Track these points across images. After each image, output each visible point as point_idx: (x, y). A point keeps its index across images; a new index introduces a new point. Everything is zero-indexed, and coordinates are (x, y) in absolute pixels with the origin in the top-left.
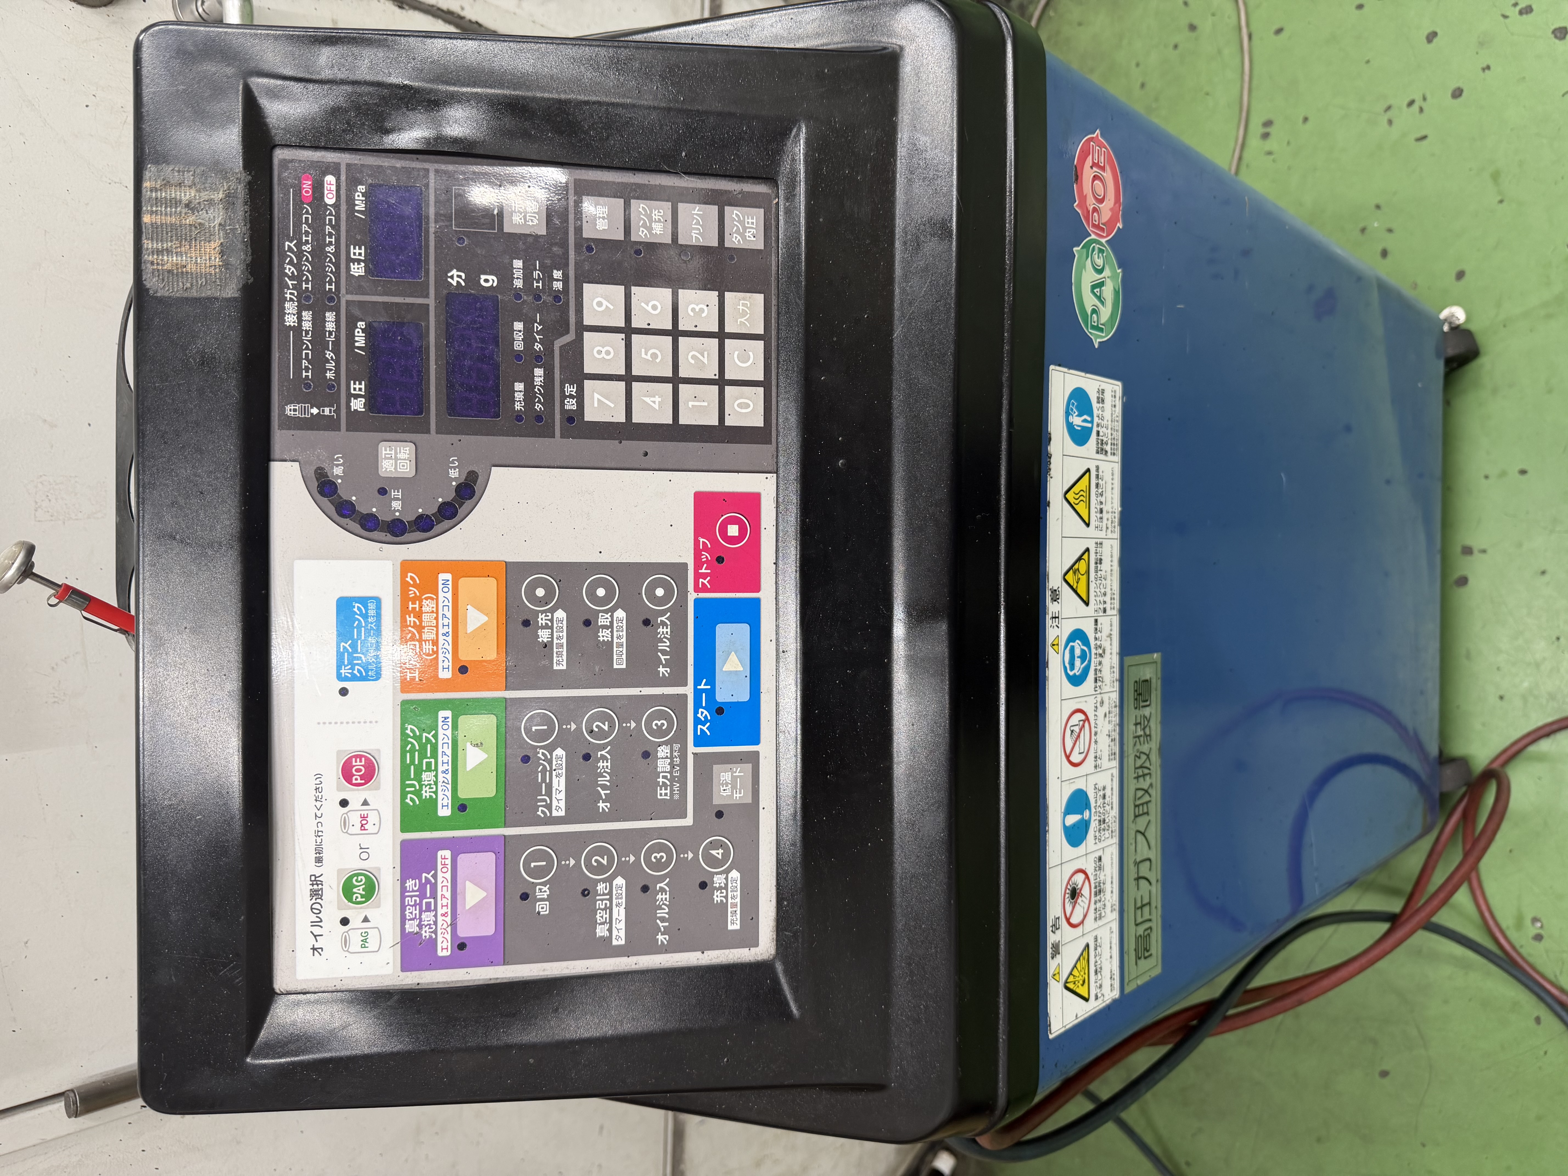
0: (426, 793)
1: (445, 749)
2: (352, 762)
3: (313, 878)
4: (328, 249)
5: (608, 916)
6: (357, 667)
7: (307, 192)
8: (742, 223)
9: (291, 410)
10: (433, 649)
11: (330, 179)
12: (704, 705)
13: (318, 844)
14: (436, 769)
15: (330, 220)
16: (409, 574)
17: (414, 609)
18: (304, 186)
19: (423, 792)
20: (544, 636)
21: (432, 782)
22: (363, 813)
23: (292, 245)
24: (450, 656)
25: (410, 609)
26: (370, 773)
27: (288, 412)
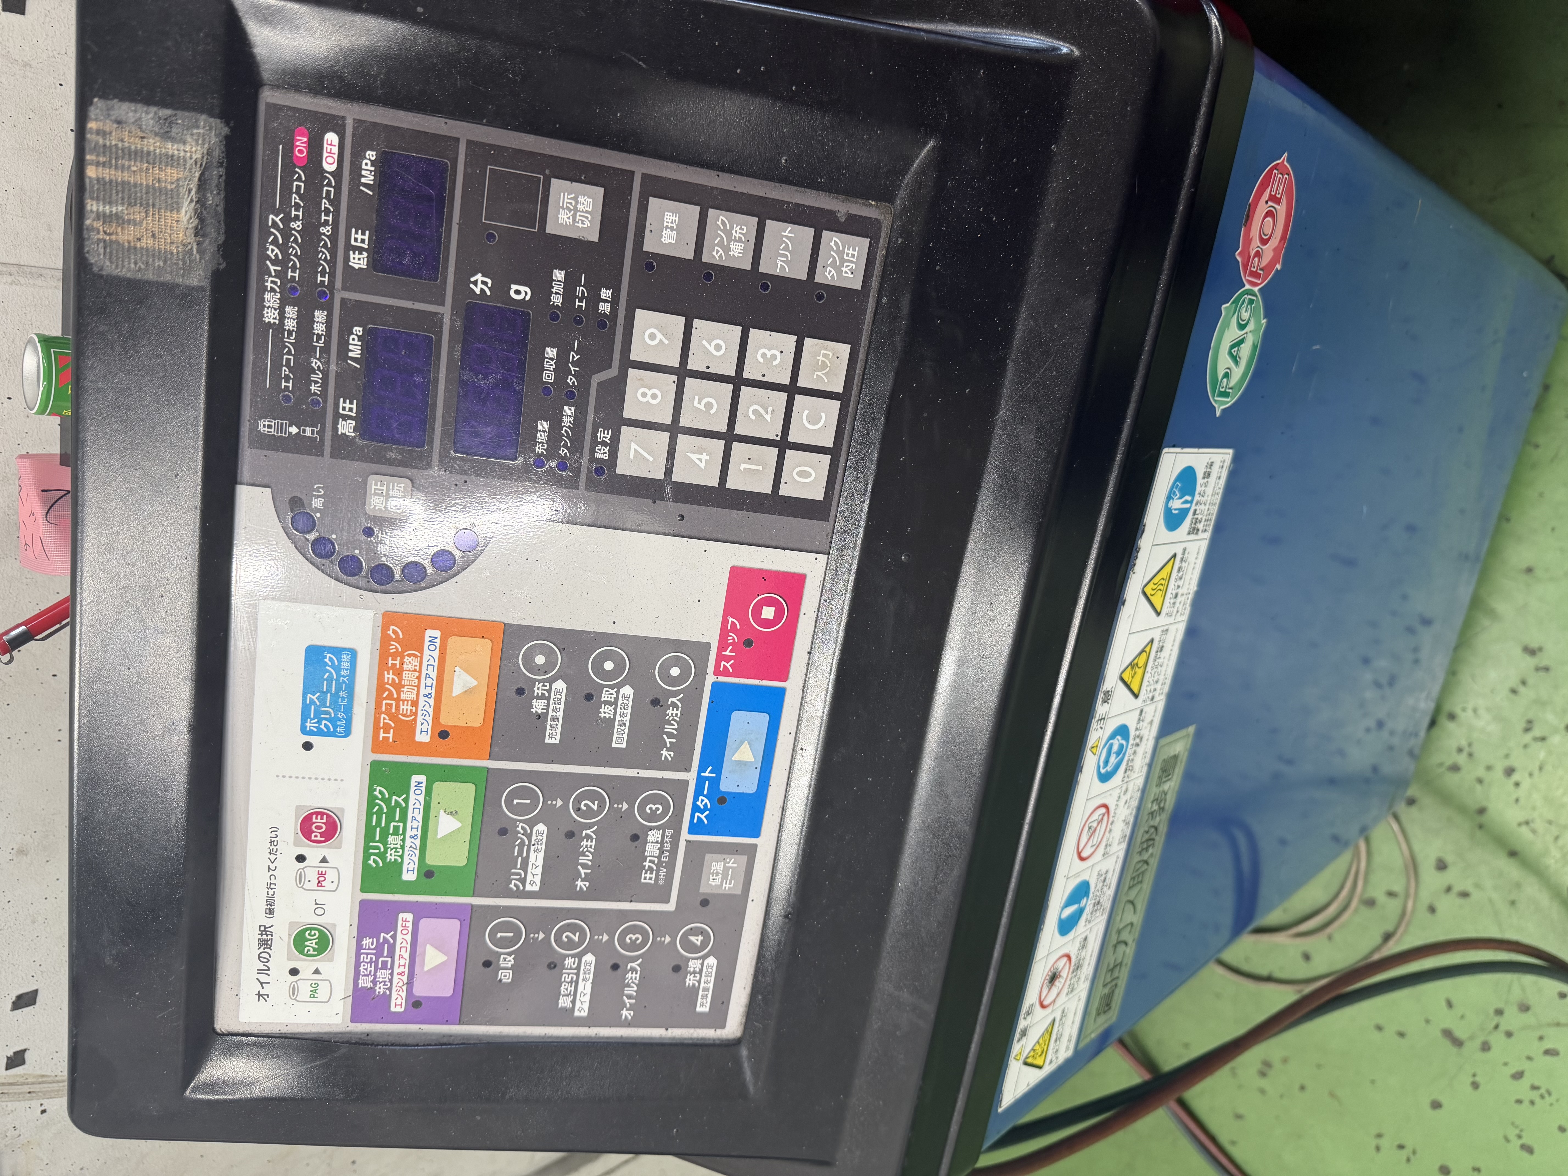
0: (391, 856)
1: (415, 815)
2: (311, 819)
3: (262, 928)
4: (323, 230)
5: (573, 989)
6: (324, 722)
7: (300, 151)
8: (840, 253)
9: (263, 426)
10: (411, 710)
11: (331, 138)
12: (705, 792)
13: (270, 896)
14: (404, 833)
15: (328, 192)
16: (392, 627)
17: (394, 665)
18: (298, 143)
19: (388, 855)
20: (538, 706)
21: (398, 846)
22: (320, 870)
23: (277, 220)
24: (430, 719)
25: (390, 665)
26: (331, 830)
27: (261, 428)
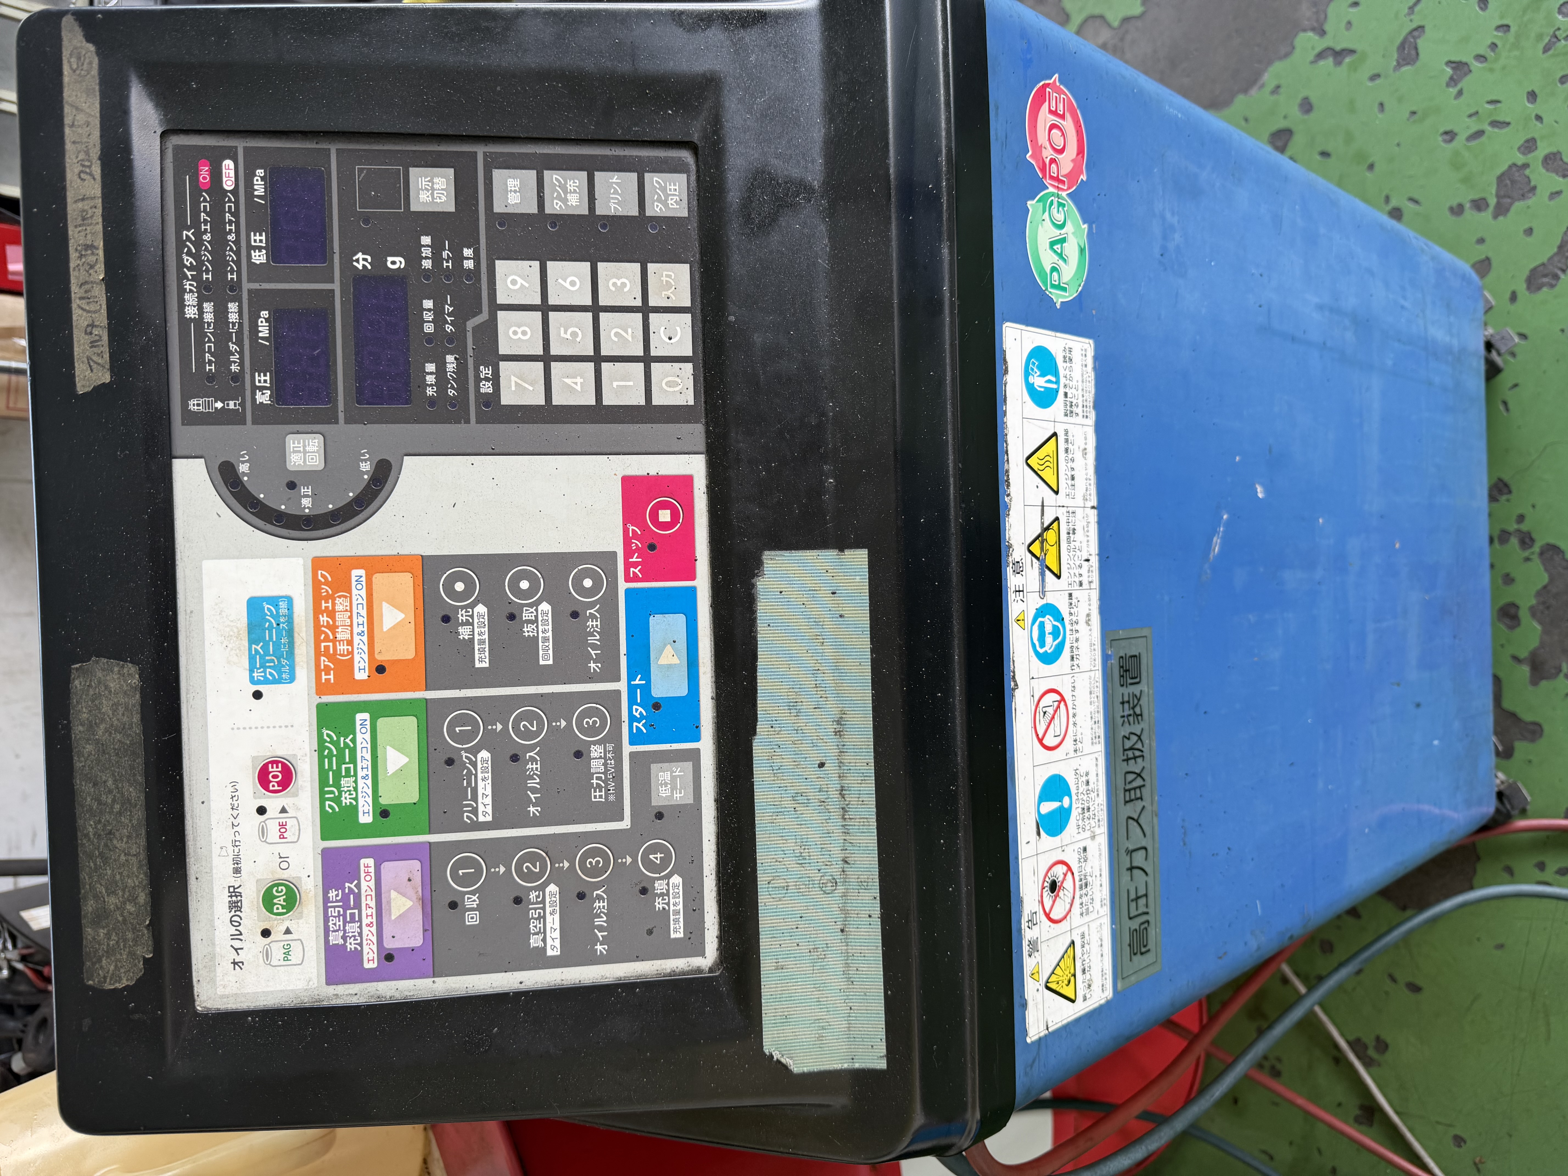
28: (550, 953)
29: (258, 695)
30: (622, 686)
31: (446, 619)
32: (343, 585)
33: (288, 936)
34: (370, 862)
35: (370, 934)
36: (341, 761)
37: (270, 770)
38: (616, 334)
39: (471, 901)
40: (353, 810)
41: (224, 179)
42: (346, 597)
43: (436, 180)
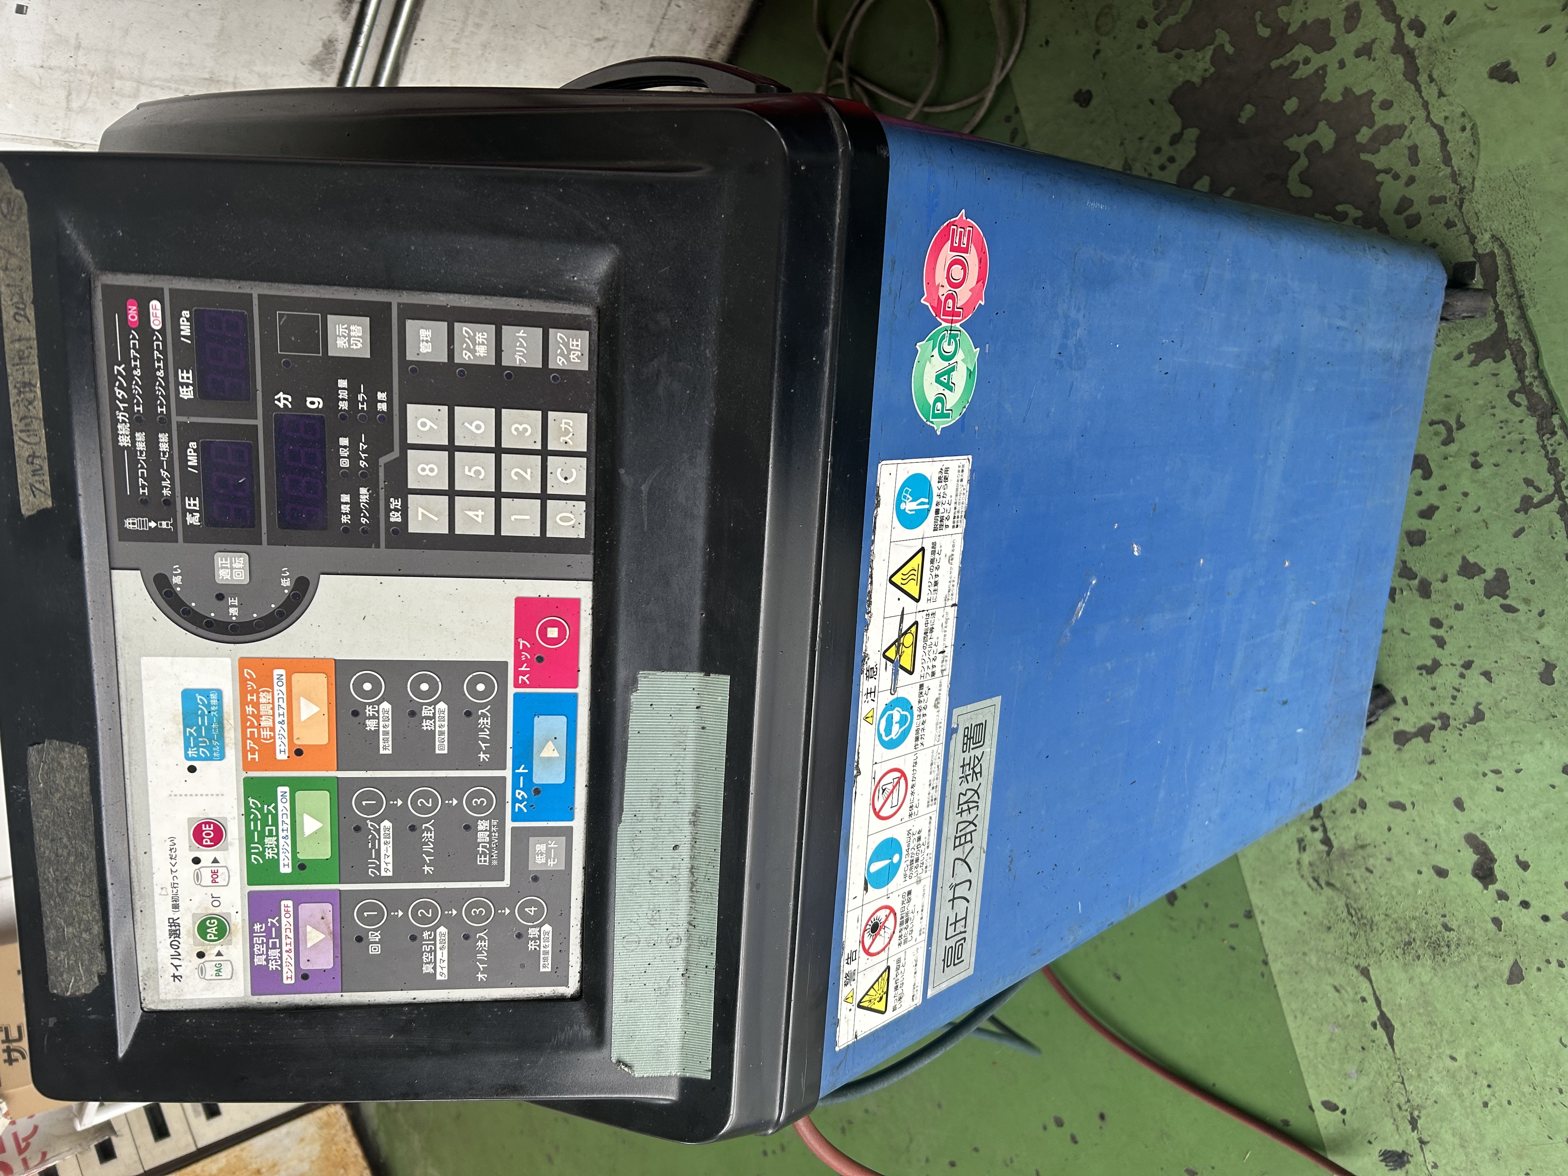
28: (439, 978)
29: (192, 769)
30: (508, 773)
31: (355, 713)
32: (266, 682)
33: (219, 958)
34: (290, 903)
35: (288, 958)
36: (265, 824)
37: (204, 828)
38: (517, 474)
39: (375, 936)
40: (275, 862)
41: (152, 319)
42: (268, 692)
43: (352, 328)
